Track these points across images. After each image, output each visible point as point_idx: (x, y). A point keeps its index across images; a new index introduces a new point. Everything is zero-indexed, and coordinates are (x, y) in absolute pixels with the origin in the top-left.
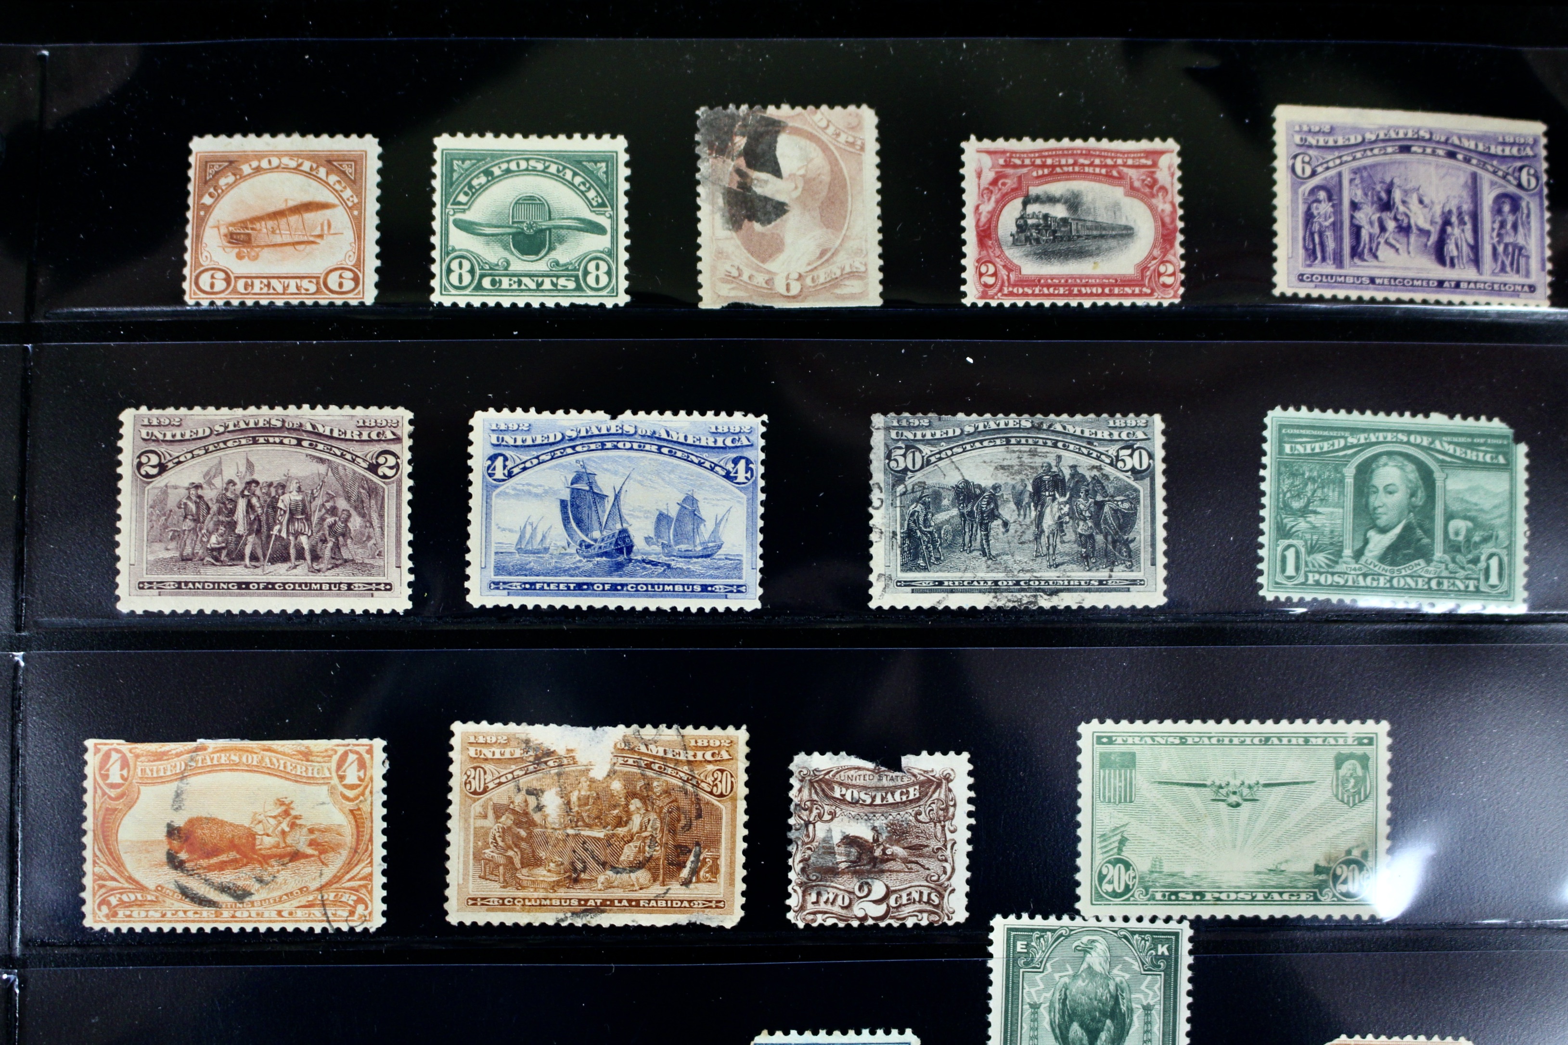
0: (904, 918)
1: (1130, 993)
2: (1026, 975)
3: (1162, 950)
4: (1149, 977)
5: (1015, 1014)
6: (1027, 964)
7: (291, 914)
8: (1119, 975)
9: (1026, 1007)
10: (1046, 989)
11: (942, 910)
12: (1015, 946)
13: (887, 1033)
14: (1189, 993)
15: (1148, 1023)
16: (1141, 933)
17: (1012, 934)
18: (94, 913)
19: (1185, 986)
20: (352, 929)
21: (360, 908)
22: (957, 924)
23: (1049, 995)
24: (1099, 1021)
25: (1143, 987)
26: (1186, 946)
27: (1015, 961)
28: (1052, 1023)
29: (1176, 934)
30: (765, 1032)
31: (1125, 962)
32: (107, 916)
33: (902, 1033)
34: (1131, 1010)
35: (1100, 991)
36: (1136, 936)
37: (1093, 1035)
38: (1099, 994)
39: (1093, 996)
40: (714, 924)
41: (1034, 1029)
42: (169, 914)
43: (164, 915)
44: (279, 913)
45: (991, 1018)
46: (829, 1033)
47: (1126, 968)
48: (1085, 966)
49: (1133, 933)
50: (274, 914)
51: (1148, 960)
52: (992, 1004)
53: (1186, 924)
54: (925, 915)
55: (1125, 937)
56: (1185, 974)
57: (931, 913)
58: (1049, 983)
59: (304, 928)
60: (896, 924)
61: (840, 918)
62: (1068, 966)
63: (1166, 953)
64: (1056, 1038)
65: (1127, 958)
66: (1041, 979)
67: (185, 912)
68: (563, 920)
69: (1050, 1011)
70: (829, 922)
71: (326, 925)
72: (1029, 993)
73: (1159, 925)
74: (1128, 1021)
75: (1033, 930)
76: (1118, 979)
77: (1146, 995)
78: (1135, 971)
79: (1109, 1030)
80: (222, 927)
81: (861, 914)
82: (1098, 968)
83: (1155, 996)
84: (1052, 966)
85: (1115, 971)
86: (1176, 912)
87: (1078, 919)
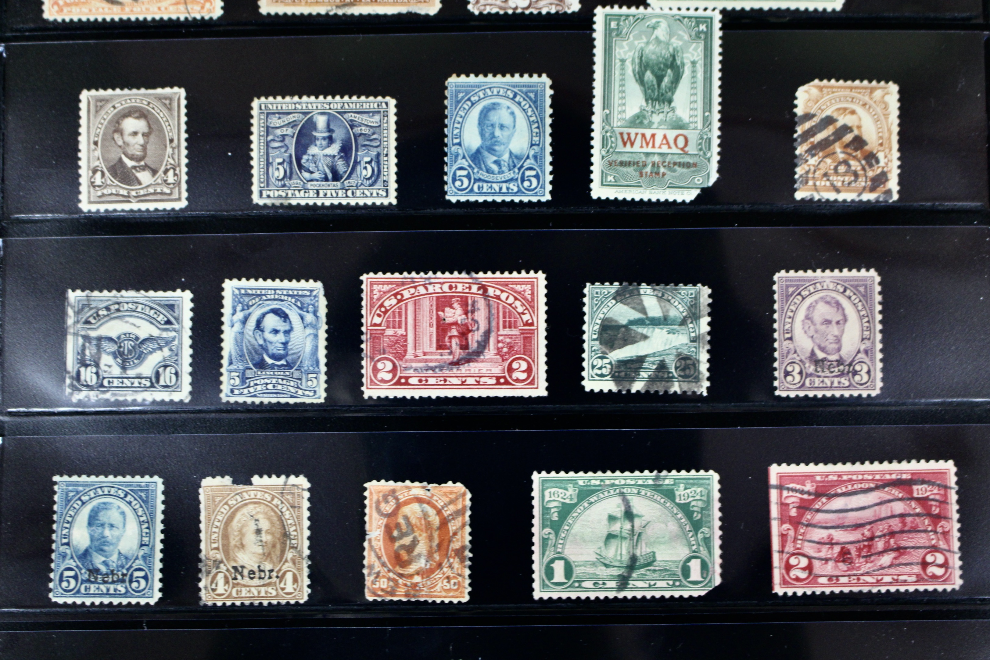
0: (540, 8)
1: (683, 53)
2: (617, 42)
3: (703, 27)
4: (694, 45)
5: (610, 65)
6: (617, 35)
7: (166, 9)
8: (676, 43)
9: (617, 61)
10: (630, 50)
11: (564, 3)
12: (610, 25)
13: (531, 76)
14: (720, 54)
15: (694, 71)
16: (690, 18)
17: (608, 18)
18: (50, 10)
19: (717, 49)
20: (203, 18)
21: (208, 5)
22: (574, 13)
23: (631, 54)
24: (663, 70)
25: (691, 50)
26: (717, 25)
27: (610, 34)
28: (634, 71)
29: (711, 19)
30: (454, 75)
31: (679, 35)
32: (57, 12)
33: (540, 76)
34: (683, 64)
35: (664, 52)
36: (686, 19)
37: (660, 79)
38: (663, 54)
39: (659, 55)
40: (423, 12)
41: (623, 74)
42: (94, 10)
43: (90, 11)
44: (159, 8)
45: (595, 68)
46: (494, 76)
47: (680, 38)
48: (654, 37)
49: (684, 17)
50: (156, 9)
51: (693, 34)
52: (596, 59)
53: (717, 12)
54: (554, 6)
55: (679, 20)
56: (717, 43)
57: (557, 5)
58: (632, 47)
59: (174, 17)
60: (535, 12)
61: (501, 8)
62: (644, 37)
63: (705, 30)
64: (637, 80)
65: (681, 33)
66: (627, 44)
67: (103, 9)
68: (330, 11)
69: (632, 64)
70: (494, 11)
71: (187, 15)
72: (619, 53)
73: (700, 13)
74: (681, 70)
75: (621, 16)
76: (675, 45)
77: (693, 55)
78: (685, 41)
79: (669, 76)
80: (125, 17)
81: (514, 6)
82: (662, 38)
83: (698, 55)
84: (634, 36)
85: (673, 40)
86: (711, 6)
87: (649, 9)
